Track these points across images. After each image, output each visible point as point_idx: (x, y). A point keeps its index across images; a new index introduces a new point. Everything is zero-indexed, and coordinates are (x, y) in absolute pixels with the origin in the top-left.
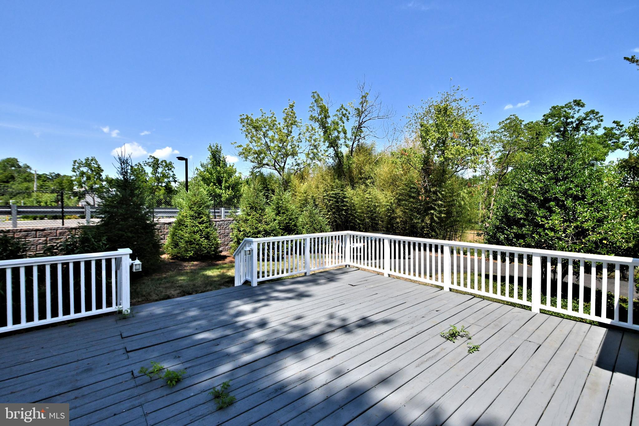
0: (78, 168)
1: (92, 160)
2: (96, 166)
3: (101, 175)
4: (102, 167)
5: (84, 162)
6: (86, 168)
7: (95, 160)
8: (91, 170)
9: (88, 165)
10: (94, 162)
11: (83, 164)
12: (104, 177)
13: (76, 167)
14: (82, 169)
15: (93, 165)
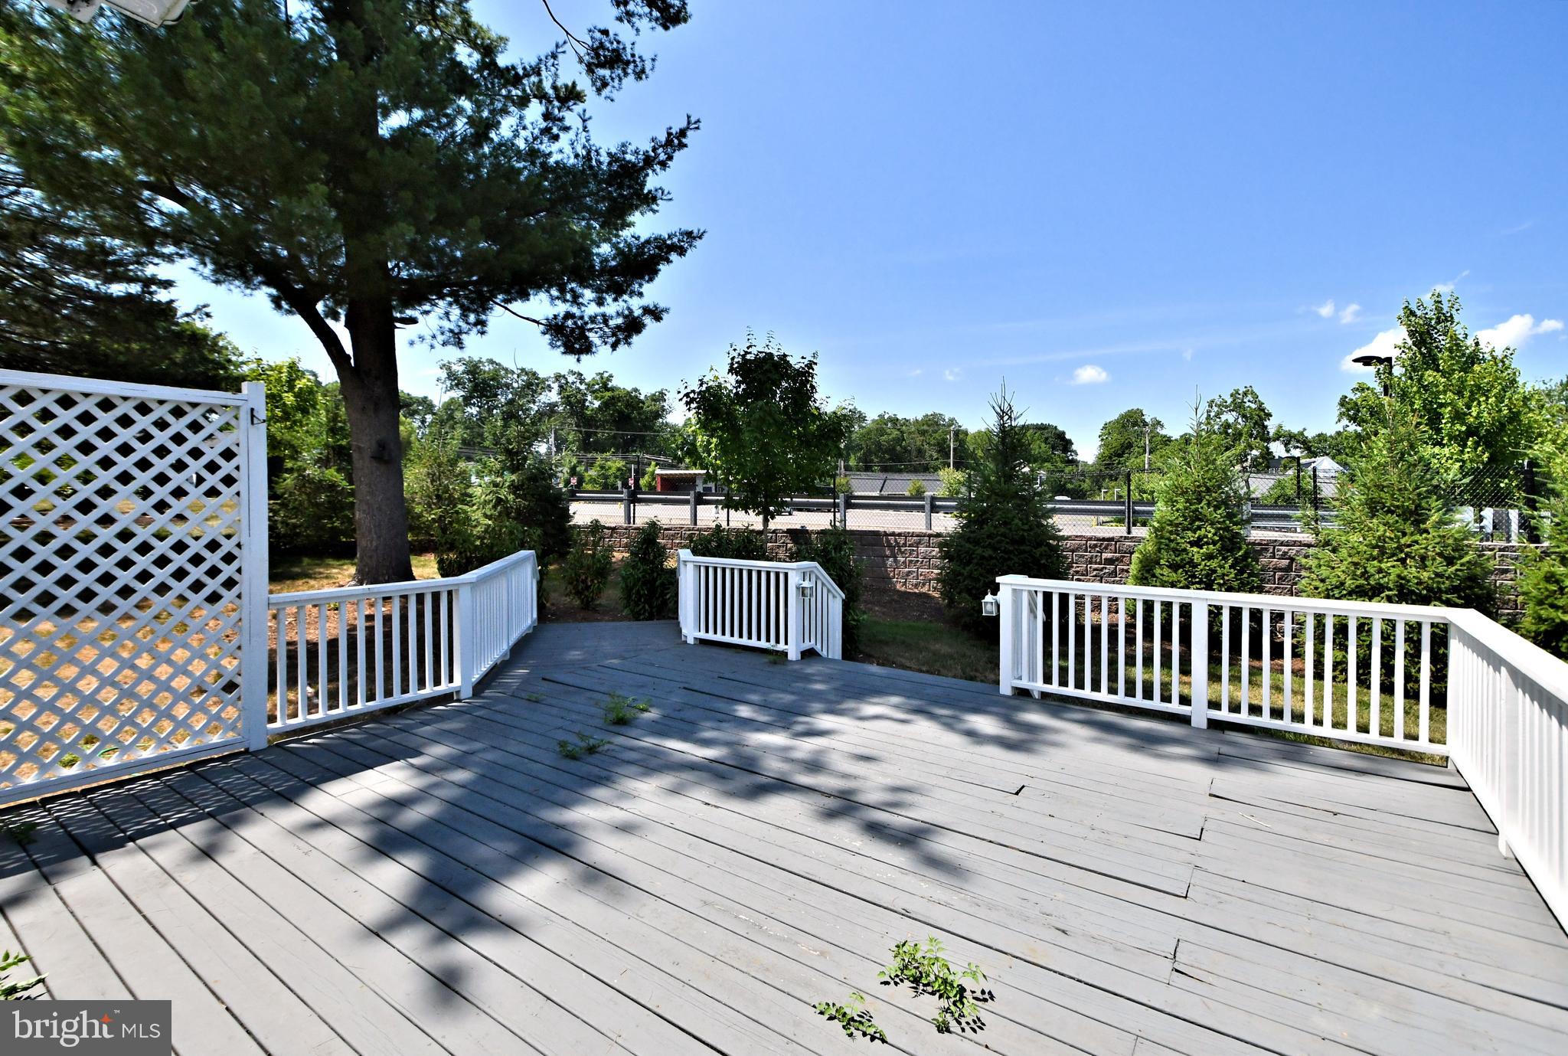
0: (1218, 415)
1: (1245, 394)
2: (1253, 406)
3: (1266, 427)
4: (1269, 407)
5: (1229, 400)
6: (1234, 413)
7: (1253, 393)
8: (1244, 416)
9: (1238, 406)
10: (1250, 397)
11: (1226, 407)
12: (1272, 431)
13: (1212, 414)
14: (1224, 417)
15: (1248, 404)
